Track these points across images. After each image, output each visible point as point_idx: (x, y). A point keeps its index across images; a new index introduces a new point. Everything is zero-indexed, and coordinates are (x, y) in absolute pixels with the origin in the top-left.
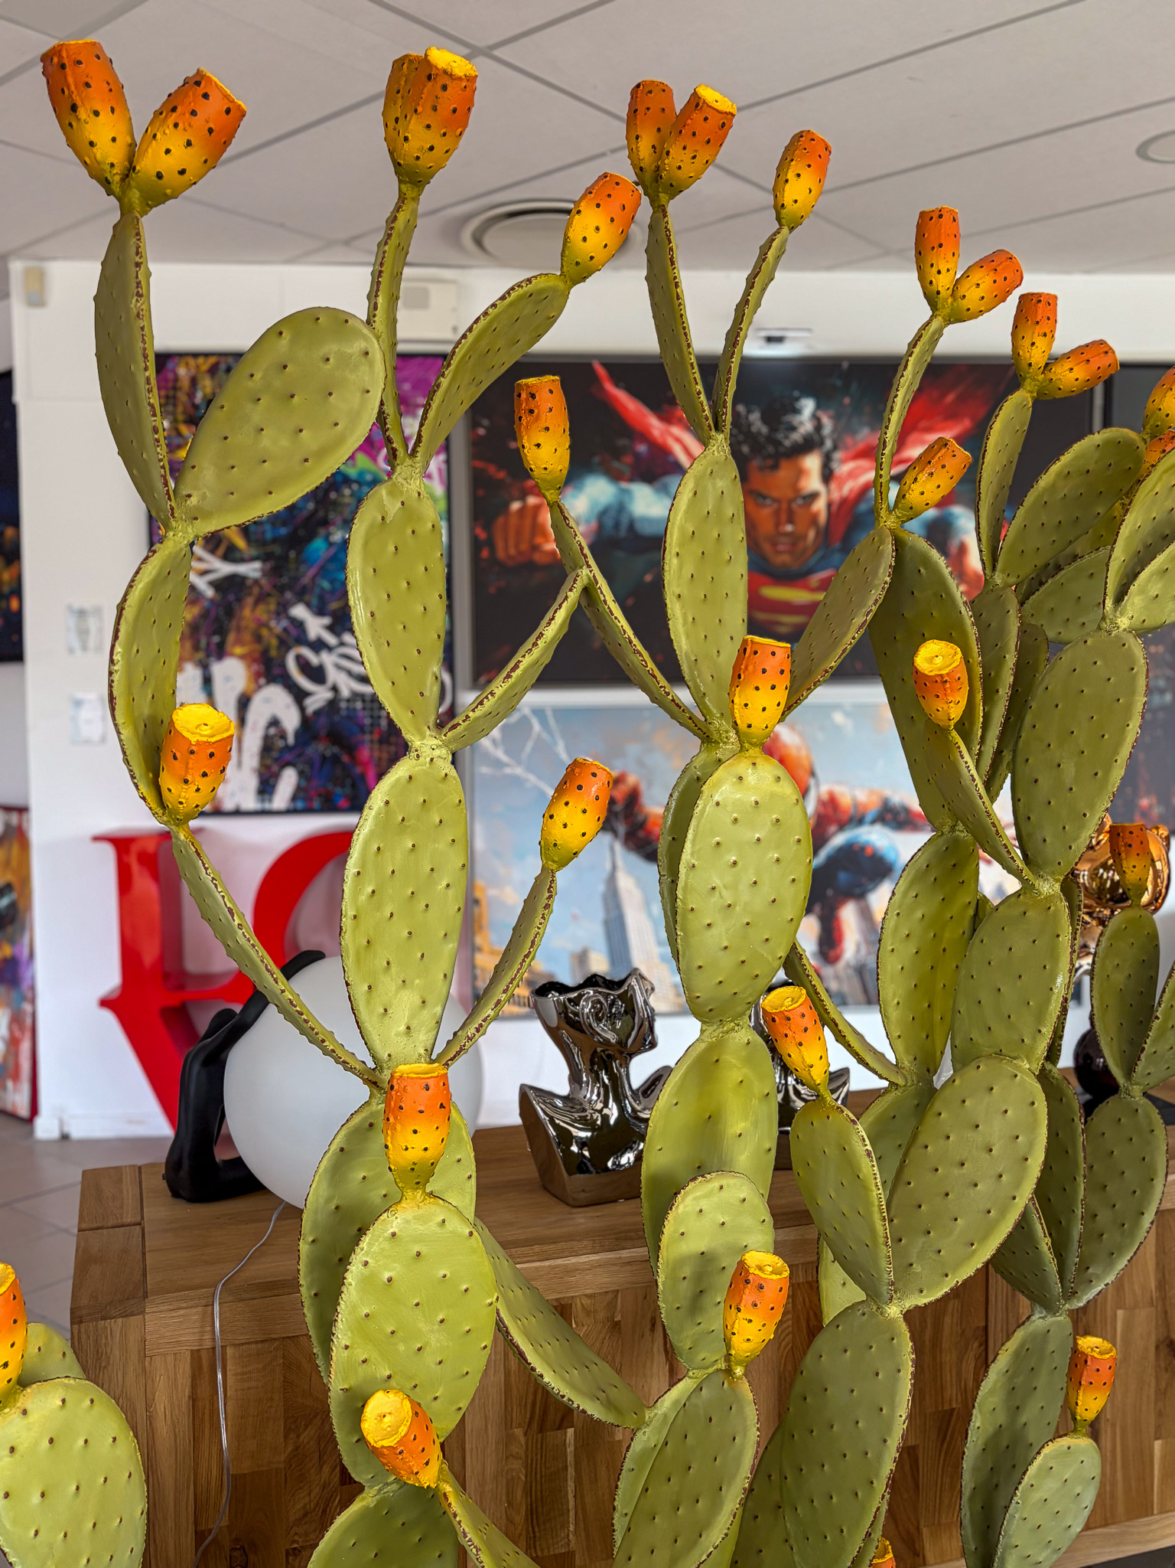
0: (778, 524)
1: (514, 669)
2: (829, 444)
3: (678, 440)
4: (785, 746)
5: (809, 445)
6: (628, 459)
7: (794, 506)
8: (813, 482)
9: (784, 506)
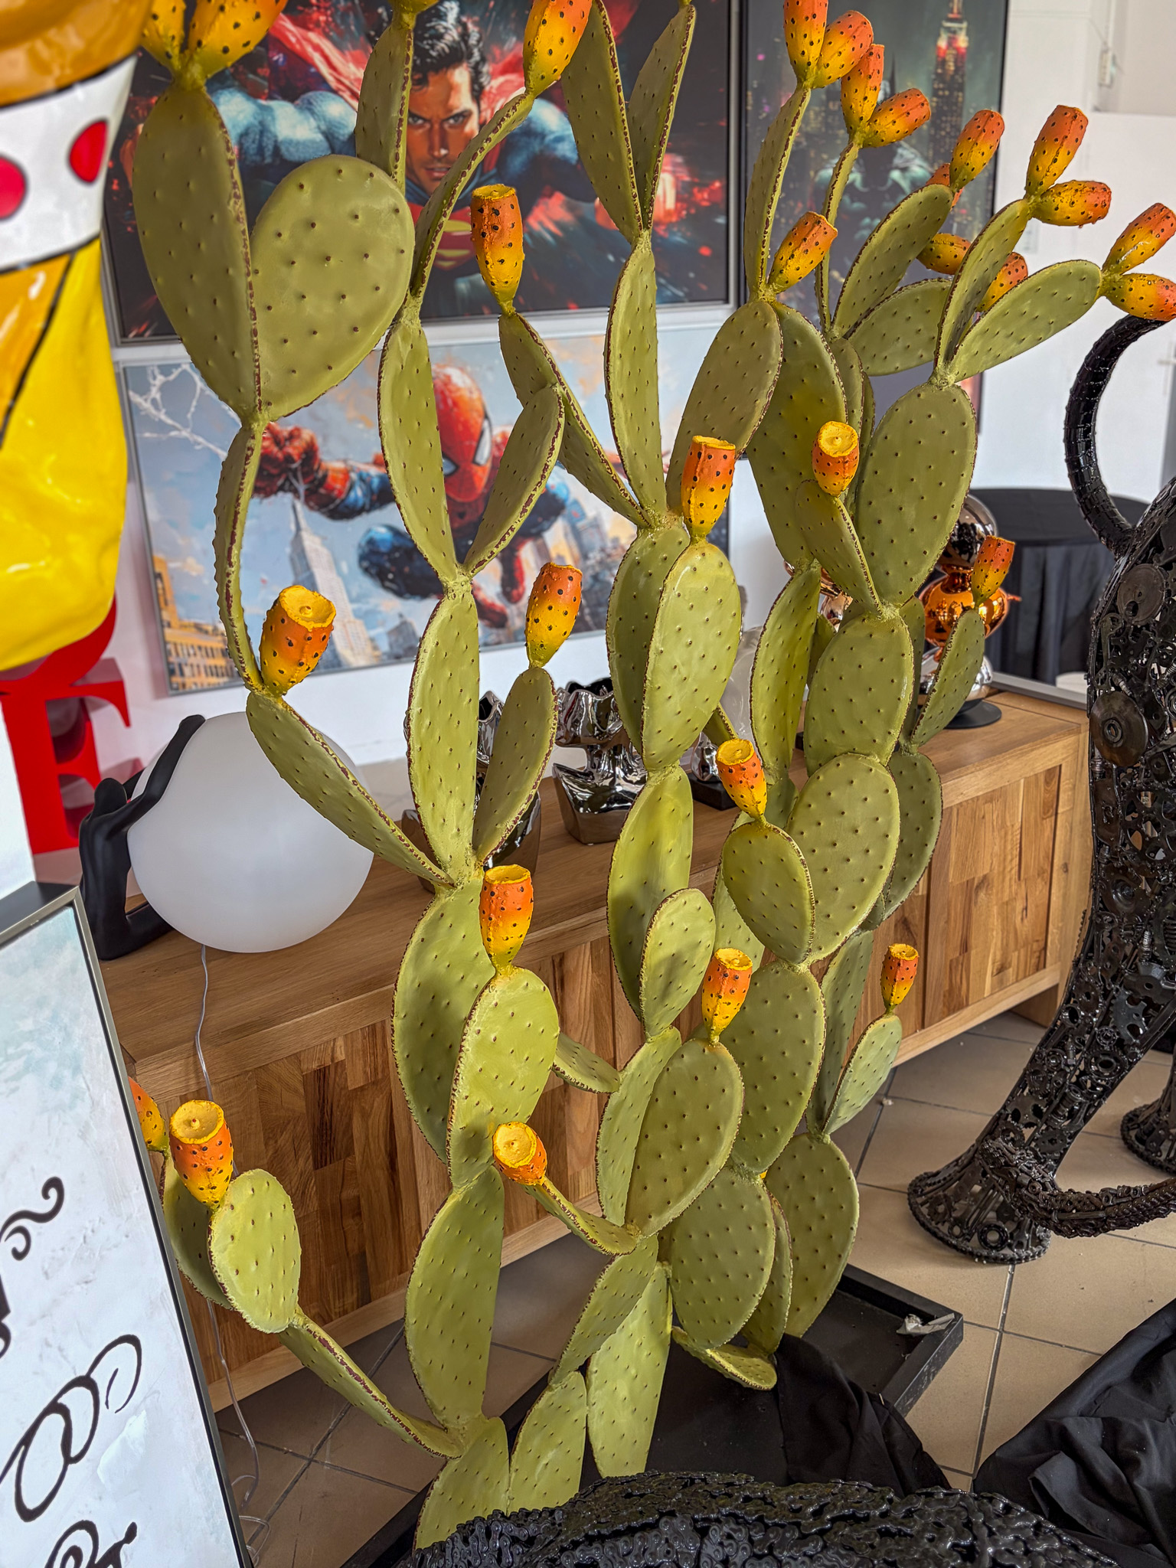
0: (431, 148)
1: (528, 503)
2: (476, 56)
3: (317, 48)
4: (459, 389)
5: (456, 56)
6: (265, 71)
7: (446, 126)
8: (463, 101)
9: (436, 126)
